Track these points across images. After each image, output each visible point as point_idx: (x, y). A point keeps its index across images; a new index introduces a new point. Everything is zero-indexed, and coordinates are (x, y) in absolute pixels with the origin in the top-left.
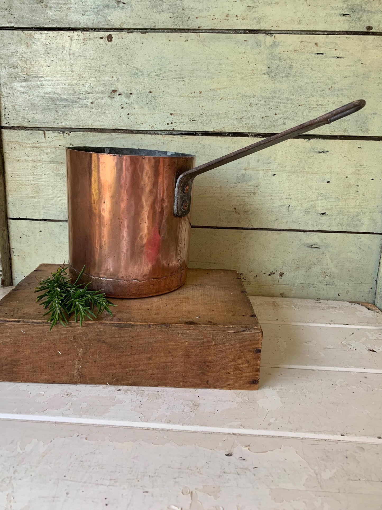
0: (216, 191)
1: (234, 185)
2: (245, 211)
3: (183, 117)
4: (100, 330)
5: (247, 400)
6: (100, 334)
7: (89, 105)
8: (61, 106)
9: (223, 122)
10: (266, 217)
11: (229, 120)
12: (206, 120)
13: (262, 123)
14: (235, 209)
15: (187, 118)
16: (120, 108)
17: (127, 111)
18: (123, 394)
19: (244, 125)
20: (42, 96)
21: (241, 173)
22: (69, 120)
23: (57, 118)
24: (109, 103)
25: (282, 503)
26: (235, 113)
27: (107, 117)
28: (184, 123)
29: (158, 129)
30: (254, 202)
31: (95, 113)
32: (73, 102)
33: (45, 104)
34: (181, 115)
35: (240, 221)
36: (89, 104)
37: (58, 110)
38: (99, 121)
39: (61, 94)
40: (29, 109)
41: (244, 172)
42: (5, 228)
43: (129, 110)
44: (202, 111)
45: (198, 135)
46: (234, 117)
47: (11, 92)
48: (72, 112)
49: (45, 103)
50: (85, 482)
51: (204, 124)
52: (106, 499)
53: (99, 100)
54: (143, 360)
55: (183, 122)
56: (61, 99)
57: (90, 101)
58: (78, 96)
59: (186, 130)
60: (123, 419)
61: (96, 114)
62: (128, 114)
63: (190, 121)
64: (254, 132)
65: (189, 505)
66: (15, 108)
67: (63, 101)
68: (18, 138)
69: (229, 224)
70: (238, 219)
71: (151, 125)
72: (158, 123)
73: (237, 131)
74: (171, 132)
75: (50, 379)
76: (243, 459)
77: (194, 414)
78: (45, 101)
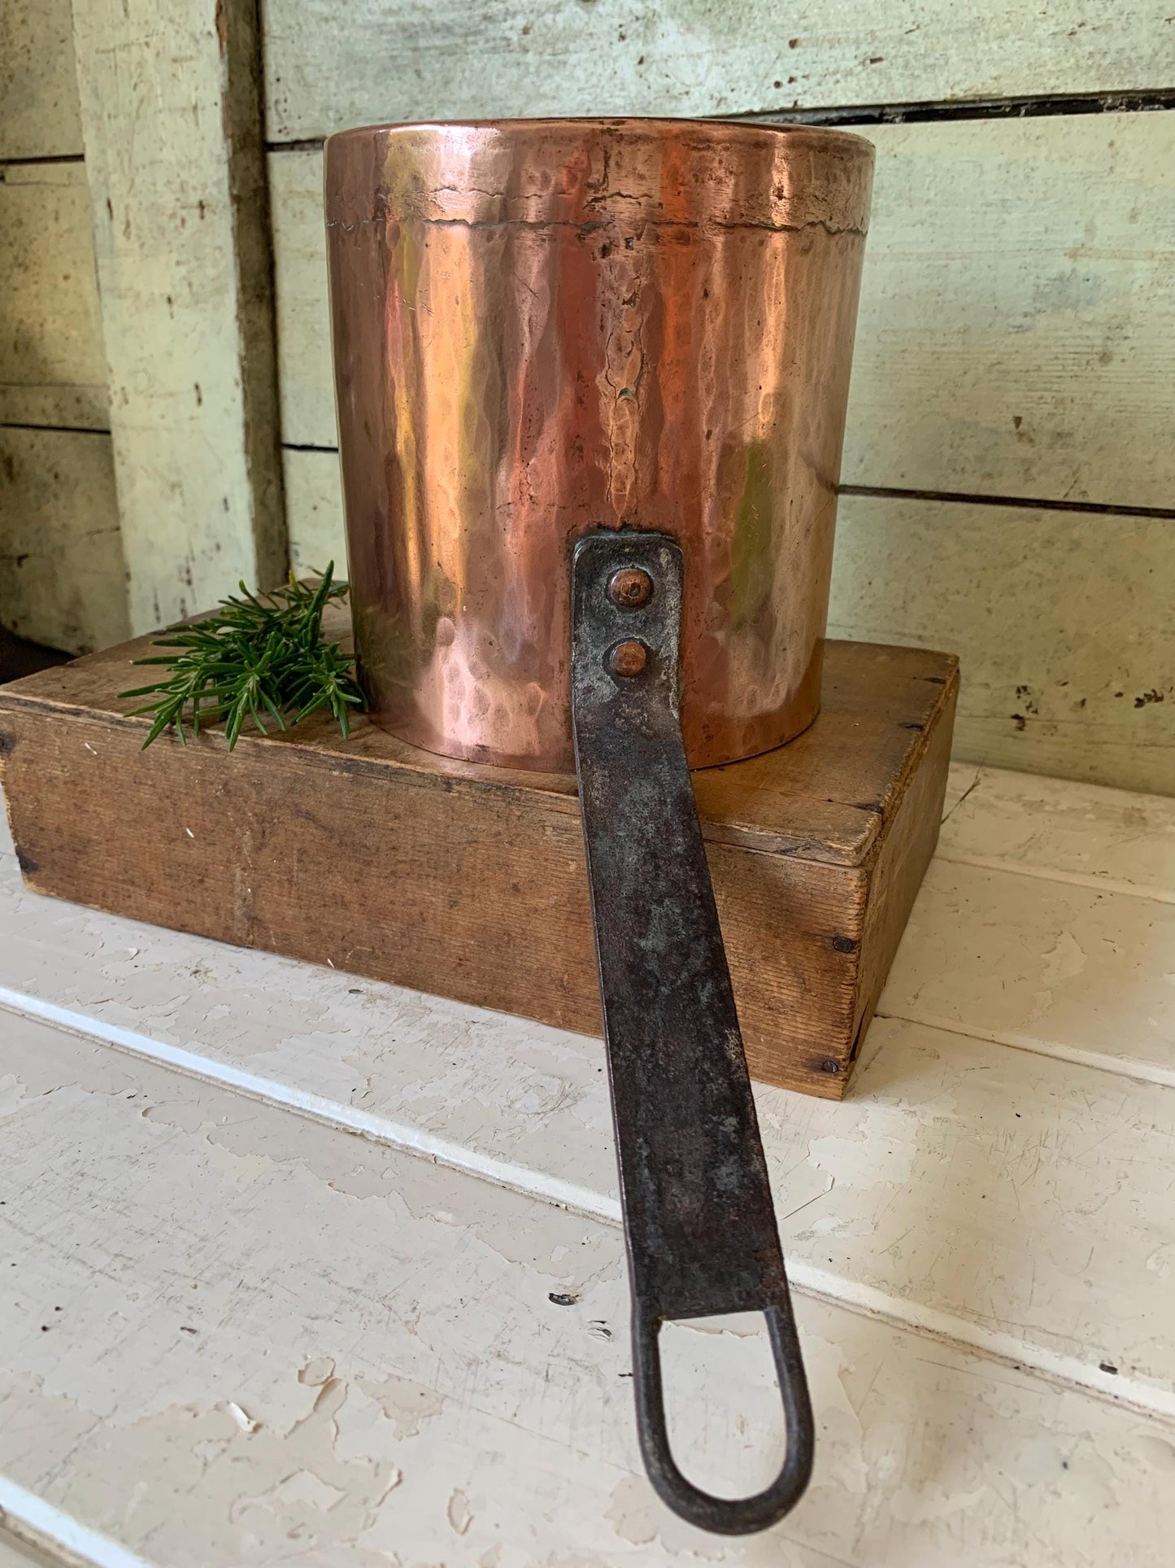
0: (945, 349)
1: (1019, 320)
2: (1059, 430)
3: (837, 52)
4: (296, 774)
5: (777, 1126)
6: (298, 786)
7: (515, 38)
8: (432, 52)
9: (996, 57)
10: (1147, 457)
11: (1018, 43)
12: (925, 56)
13: (1163, 43)
14: (1018, 421)
15: (851, 51)
16: (616, 35)
17: (636, 48)
18: (359, 1006)
19: (1083, 62)
20: (379, 25)
21: (1053, 272)
22: (455, 103)
23: (420, 97)
24: (578, 25)
25: (641, 1547)
26: (1051, 11)
27: (571, 77)
28: (839, 76)
29: (743, 110)
30: (1100, 396)
31: (532, 69)
32: (466, 35)
33: (383, 53)
34: (829, 41)
35: (1034, 471)
36: (514, 36)
37: (421, 67)
38: (544, 96)
39: (431, 11)
40: (339, 75)
41: (1065, 265)
42: (272, 476)
43: (646, 42)
44: (912, 18)
45: (892, 121)
46: (1044, 29)
47: (293, 23)
48: (463, 71)
49: (386, 49)
50: (41, 1240)
51: (917, 73)
52: (58, 1309)
53: (548, 18)
54: (432, 903)
55: (835, 73)
56: (433, 27)
57: (520, 22)
58: (483, 11)
59: (843, 102)
60: (300, 1083)
61: (538, 73)
62: (641, 62)
63: (863, 63)
64: (1127, 87)
65: (293, 1424)
66: (303, 78)
67: (440, 35)
68: (309, 177)
69: (987, 483)
70: (1027, 466)
71: (716, 95)
72: (742, 83)
73: (1048, 92)
74: (789, 116)
75: (173, 915)
76: (605, 1331)
77: (540, 1124)
78: (388, 41)
